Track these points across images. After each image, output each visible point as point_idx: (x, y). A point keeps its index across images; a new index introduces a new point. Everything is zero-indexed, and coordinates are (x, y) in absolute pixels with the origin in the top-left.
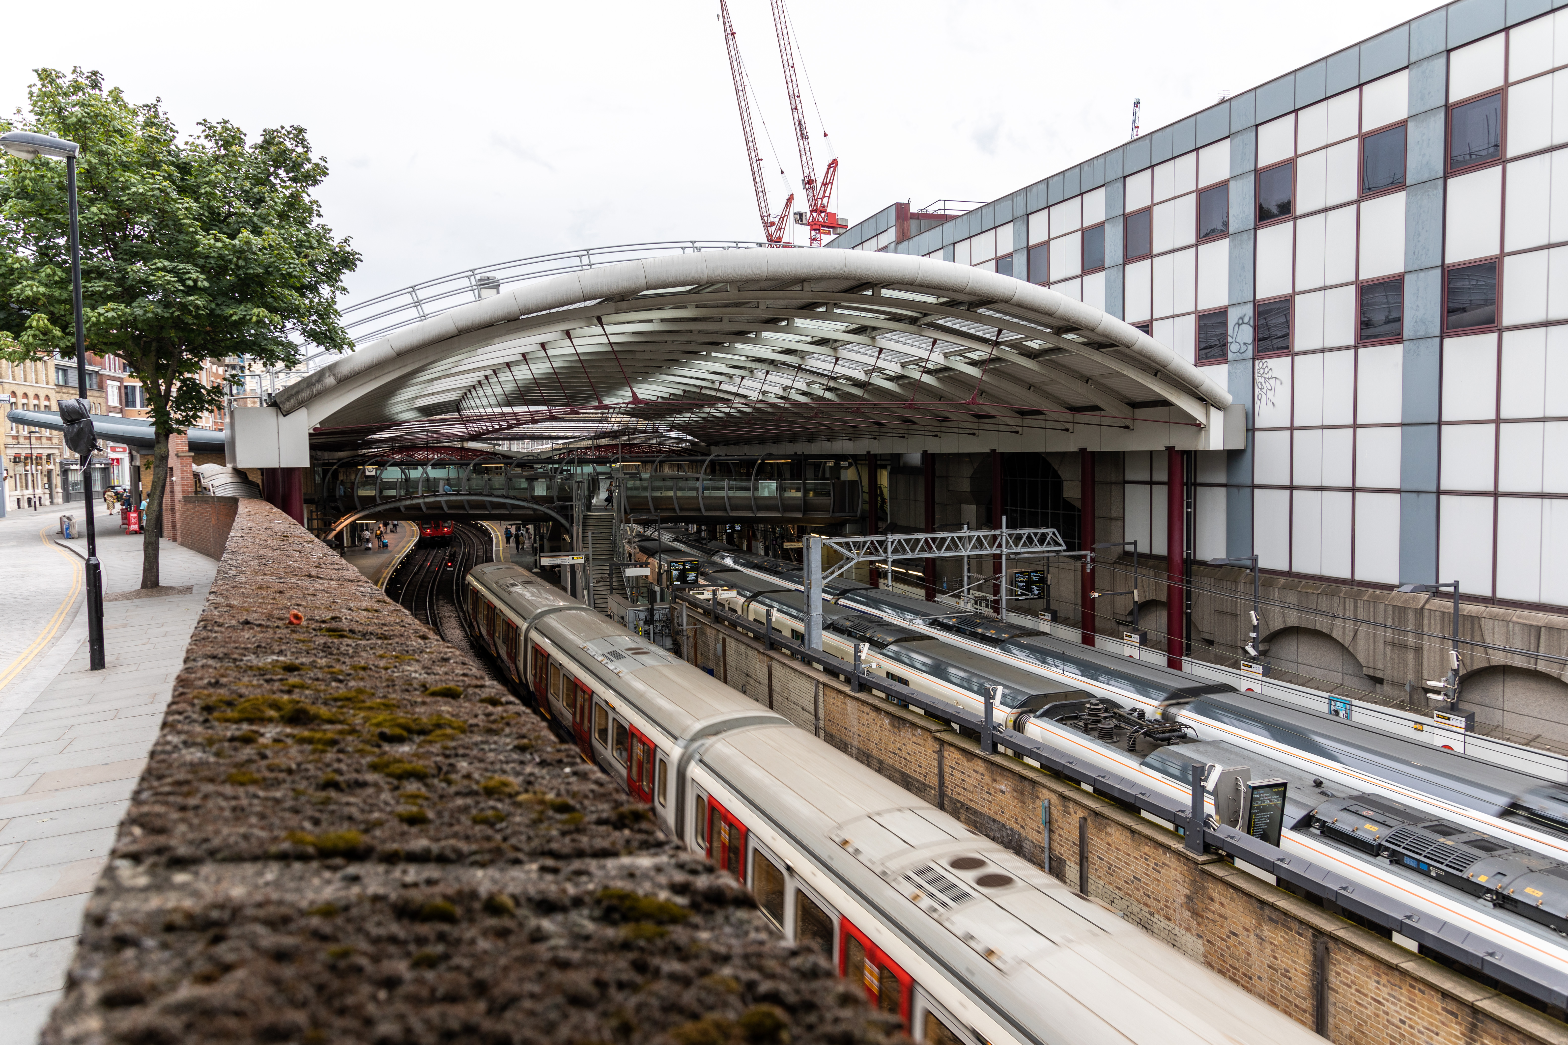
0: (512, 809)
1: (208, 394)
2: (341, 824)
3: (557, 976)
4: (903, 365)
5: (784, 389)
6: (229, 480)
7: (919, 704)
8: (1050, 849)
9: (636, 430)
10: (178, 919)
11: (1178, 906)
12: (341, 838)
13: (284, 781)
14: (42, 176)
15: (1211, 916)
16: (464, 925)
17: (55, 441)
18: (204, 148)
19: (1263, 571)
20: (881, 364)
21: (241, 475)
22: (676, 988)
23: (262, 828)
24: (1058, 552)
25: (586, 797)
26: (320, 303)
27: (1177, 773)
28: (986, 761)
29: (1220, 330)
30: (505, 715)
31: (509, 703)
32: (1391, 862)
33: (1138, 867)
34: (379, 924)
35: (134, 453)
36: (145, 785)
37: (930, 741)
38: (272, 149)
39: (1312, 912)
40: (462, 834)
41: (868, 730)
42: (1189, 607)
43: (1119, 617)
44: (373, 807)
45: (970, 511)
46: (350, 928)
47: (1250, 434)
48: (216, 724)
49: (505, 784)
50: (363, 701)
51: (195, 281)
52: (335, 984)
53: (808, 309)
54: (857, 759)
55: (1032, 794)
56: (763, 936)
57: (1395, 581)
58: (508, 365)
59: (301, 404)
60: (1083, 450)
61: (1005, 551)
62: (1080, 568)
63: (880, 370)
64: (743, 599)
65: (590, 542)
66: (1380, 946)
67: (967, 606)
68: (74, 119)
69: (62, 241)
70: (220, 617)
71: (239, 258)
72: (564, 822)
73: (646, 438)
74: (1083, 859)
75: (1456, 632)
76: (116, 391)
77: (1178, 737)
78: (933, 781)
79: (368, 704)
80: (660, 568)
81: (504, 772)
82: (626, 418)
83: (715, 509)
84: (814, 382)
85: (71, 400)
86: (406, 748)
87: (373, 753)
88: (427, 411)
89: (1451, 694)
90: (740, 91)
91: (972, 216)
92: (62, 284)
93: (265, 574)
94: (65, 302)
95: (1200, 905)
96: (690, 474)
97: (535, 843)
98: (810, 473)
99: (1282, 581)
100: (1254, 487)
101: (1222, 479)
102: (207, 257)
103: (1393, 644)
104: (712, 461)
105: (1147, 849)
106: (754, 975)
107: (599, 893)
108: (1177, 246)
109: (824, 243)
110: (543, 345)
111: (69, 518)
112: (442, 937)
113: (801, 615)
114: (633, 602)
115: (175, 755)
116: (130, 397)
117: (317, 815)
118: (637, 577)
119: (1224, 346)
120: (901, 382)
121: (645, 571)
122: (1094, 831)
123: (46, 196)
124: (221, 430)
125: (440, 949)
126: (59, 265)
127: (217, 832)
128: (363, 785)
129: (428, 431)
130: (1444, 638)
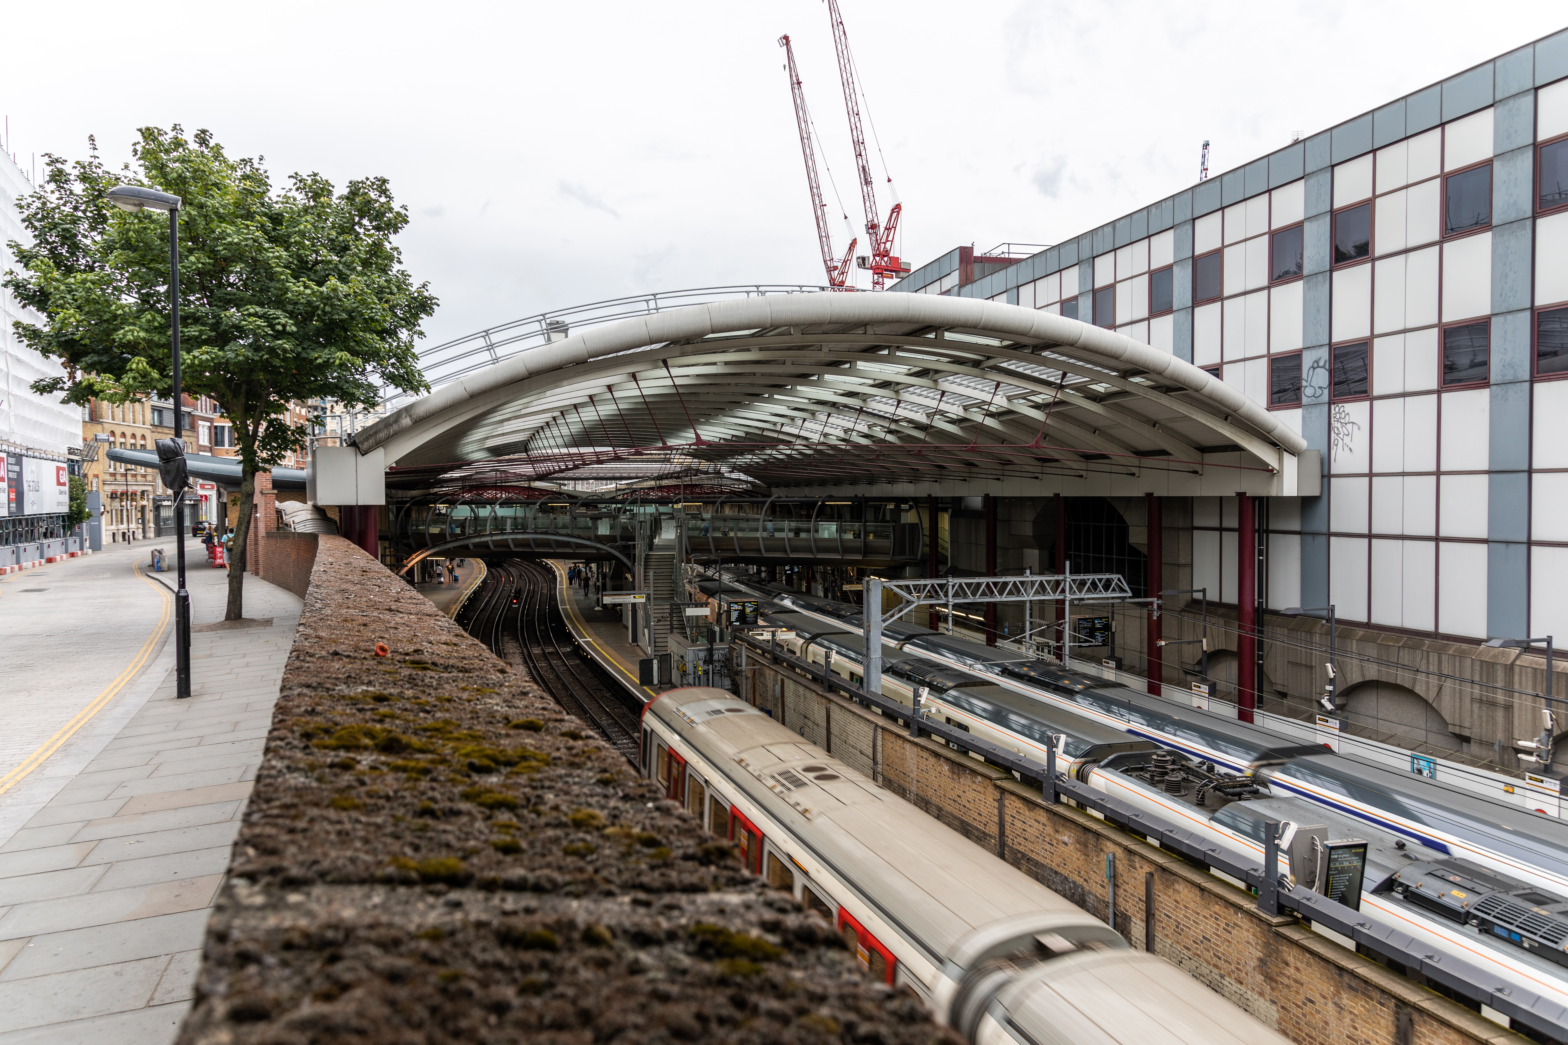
0: (600, 842)
1: (293, 434)
2: (440, 852)
3: (658, 1008)
4: (966, 408)
5: (846, 431)
6: (309, 517)
7: (979, 750)
8: (1115, 904)
9: (698, 471)
10: (296, 938)
11: (1250, 969)
12: (442, 864)
13: (383, 807)
14: (145, 228)
15: (1286, 981)
16: (565, 954)
17: (149, 478)
18: (295, 200)
19: (1340, 622)
20: (943, 406)
21: (320, 512)
22: (776, 1026)
23: (367, 852)
24: (1123, 598)
25: (671, 832)
26: (398, 347)
27: (1248, 829)
28: (1048, 811)
29: (1293, 374)
30: (586, 749)
31: (589, 737)
32: (1480, 931)
33: (1207, 927)
34: (484, 950)
35: (222, 490)
36: (255, 807)
37: (990, 789)
38: (357, 200)
39: (1395, 982)
40: (555, 864)
41: (927, 776)
42: (1261, 657)
43: (1187, 667)
44: (468, 836)
45: (1033, 555)
46: (457, 952)
47: (1326, 480)
48: (316, 750)
49: (593, 817)
50: (451, 732)
51: (284, 326)
52: (449, 1007)
53: (870, 352)
54: (915, 804)
55: (1096, 847)
56: (856, 978)
57: (1482, 634)
58: (576, 406)
59: (379, 444)
60: (1150, 495)
61: (1069, 596)
62: (1146, 615)
63: (942, 413)
64: (802, 641)
65: (652, 581)
66: (1469, 1020)
67: (1029, 653)
68: (175, 175)
69: (162, 289)
70: (310, 647)
71: (325, 305)
72: (652, 856)
73: (708, 479)
74: (1150, 917)
75: (1549, 690)
76: (207, 431)
77: (1250, 792)
78: (993, 830)
79: (456, 735)
80: (720, 608)
81: (589, 805)
82: (689, 460)
83: (775, 550)
84: (875, 425)
85: (167, 439)
86: (494, 779)
87: (464, 783)
88: (496, 451)
89: (1544, 755)
90: (805, 139)
91: (1037, 260)
92: (161, 329)
93: (348, 608)
94: (163, 346)
95: (1274, 969)
96: (751, 516)
97: (626, 876)
98: (870, 515)
99: (1360, 632)
100: (1330, 534)
101: (1297, 527)
102: (296, 303)
103: (1481, 701)
104: (773, 504)
105: (1217, 908)
106: (852, 1017)
107: (692, 928)
108: (1250, 287)
109: (886, 287)
110: (610, 388)
111: (160, 552)
112: (544, 965)
113: (860, 658)
114: (693, 641)
115: (280, 780)
116: (219, 436)
117: (417, 841)
118: (697, 617)
119: (1298, 389)
120: (964, 425)
121: (705, 611)
122: (1161, 887)
123: (148, 247)
124: (302, 469)
125: (543, 976)
126: (160, 312)
127: (325, 855)
128: (458, 813)
129: (497, 470)
130: (1537, 696)
